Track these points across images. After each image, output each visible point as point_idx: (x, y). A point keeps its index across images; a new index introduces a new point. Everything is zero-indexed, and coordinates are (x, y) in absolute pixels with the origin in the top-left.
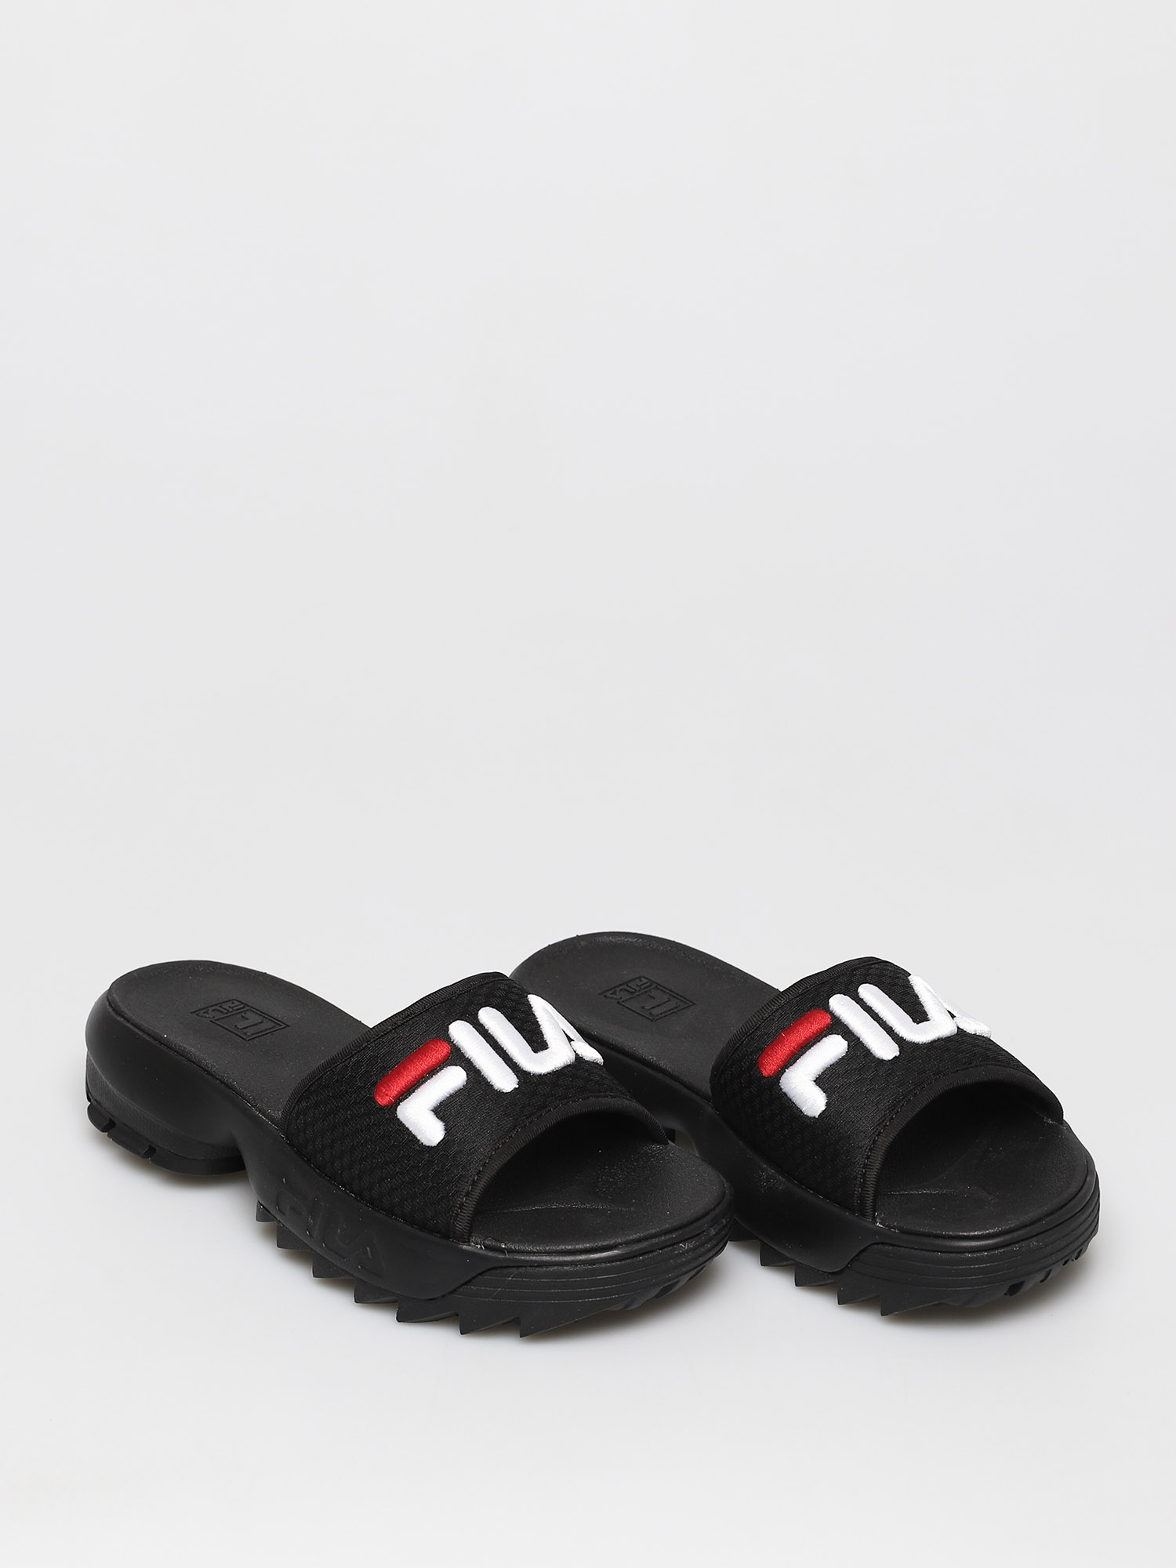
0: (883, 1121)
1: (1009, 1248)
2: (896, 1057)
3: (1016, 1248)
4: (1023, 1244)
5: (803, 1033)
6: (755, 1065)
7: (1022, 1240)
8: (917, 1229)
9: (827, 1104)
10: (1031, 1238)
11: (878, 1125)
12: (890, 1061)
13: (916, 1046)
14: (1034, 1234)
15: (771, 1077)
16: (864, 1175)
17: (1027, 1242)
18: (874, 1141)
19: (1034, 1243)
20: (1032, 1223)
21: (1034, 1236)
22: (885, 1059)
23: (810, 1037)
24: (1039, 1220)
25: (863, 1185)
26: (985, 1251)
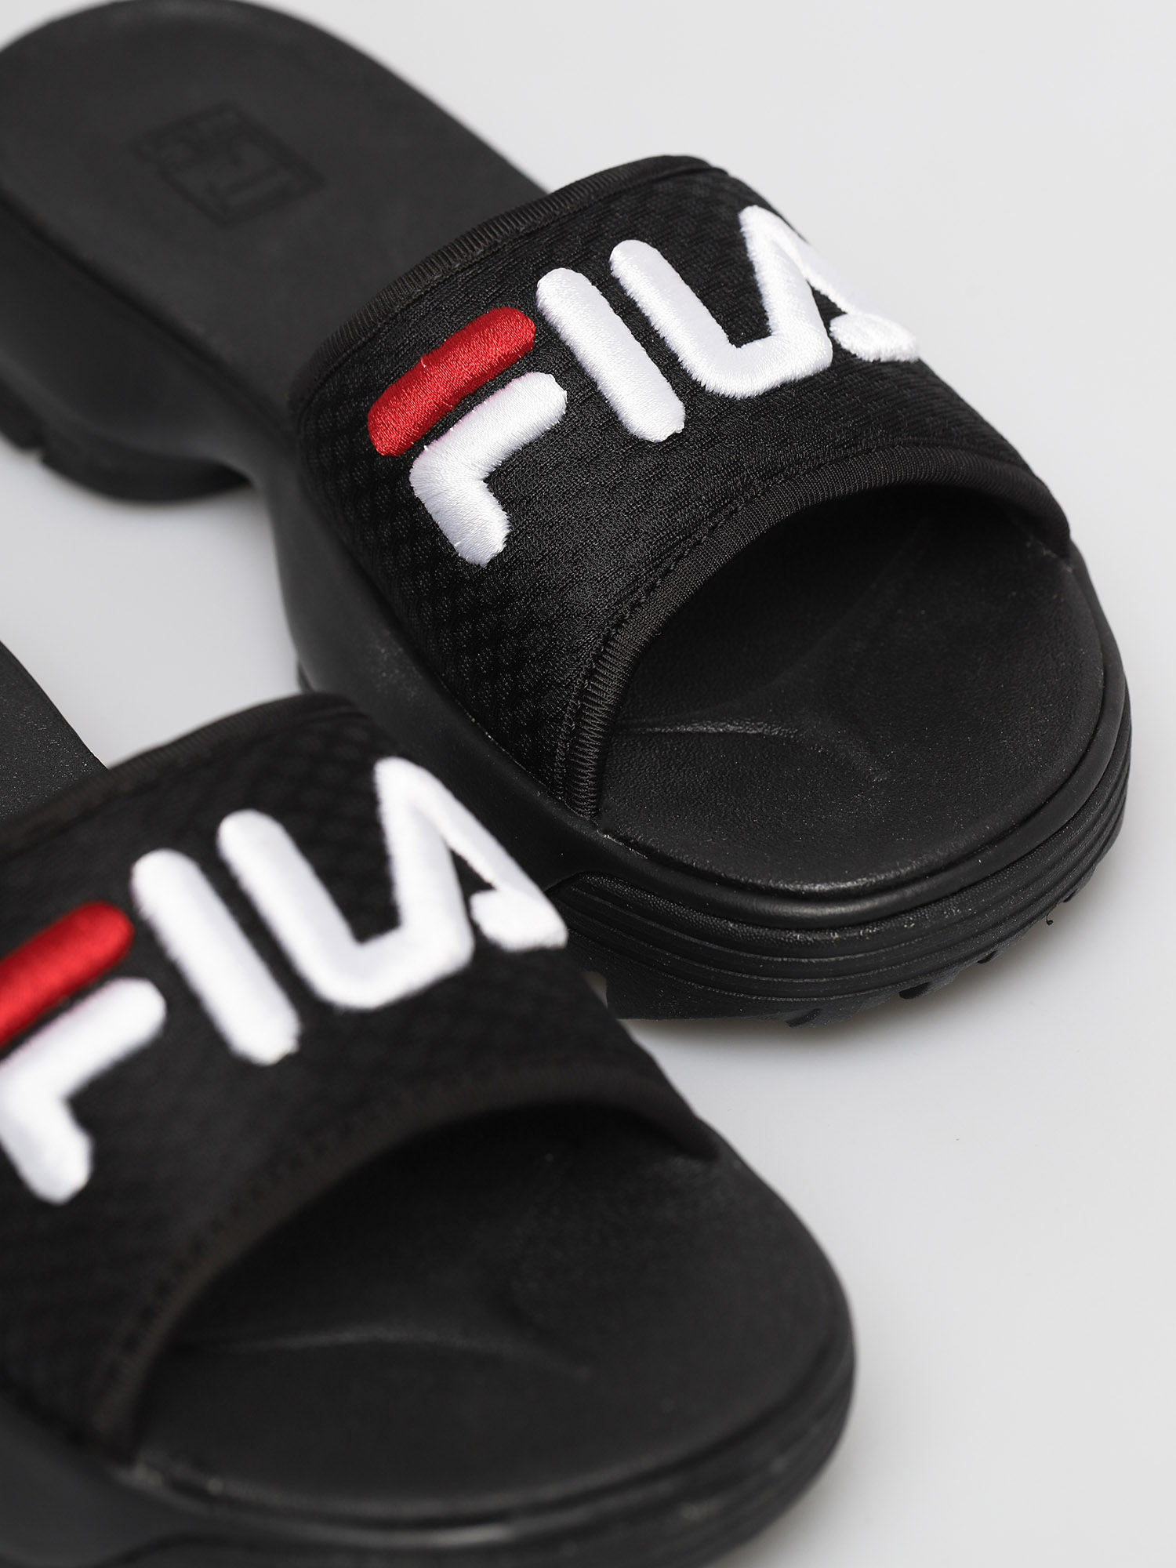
0: (632, 593)
1: (892, 924)
2: (675, 435)
3: (909, 923)
4: (926, 913)
5: (466, 363)
6: (359, 426)
7: (923, 906)
8: (686, 859)
9: (510, 539)
10: (947, 897)
11: (619, 602)
12: (661, 443)
13: (727, 405)
14: (956, 888)
15: (392, 456)
16: (579, 715)
17: (935, 908)
18: (607, 639)
19: (953, 910)
20: (951, 865)
21: (953, 894)
22: (649, 438)
23: (483, 374)
24: (969, 855)
25: (575, 735)
26: (834, 929)
